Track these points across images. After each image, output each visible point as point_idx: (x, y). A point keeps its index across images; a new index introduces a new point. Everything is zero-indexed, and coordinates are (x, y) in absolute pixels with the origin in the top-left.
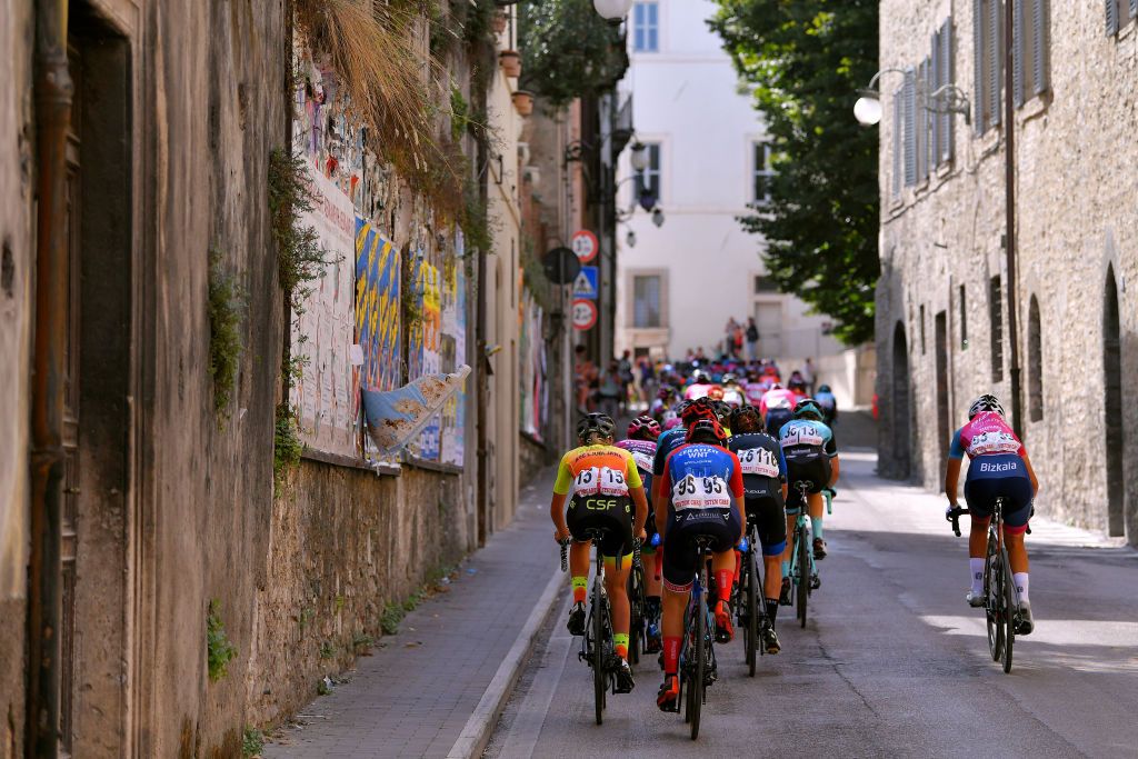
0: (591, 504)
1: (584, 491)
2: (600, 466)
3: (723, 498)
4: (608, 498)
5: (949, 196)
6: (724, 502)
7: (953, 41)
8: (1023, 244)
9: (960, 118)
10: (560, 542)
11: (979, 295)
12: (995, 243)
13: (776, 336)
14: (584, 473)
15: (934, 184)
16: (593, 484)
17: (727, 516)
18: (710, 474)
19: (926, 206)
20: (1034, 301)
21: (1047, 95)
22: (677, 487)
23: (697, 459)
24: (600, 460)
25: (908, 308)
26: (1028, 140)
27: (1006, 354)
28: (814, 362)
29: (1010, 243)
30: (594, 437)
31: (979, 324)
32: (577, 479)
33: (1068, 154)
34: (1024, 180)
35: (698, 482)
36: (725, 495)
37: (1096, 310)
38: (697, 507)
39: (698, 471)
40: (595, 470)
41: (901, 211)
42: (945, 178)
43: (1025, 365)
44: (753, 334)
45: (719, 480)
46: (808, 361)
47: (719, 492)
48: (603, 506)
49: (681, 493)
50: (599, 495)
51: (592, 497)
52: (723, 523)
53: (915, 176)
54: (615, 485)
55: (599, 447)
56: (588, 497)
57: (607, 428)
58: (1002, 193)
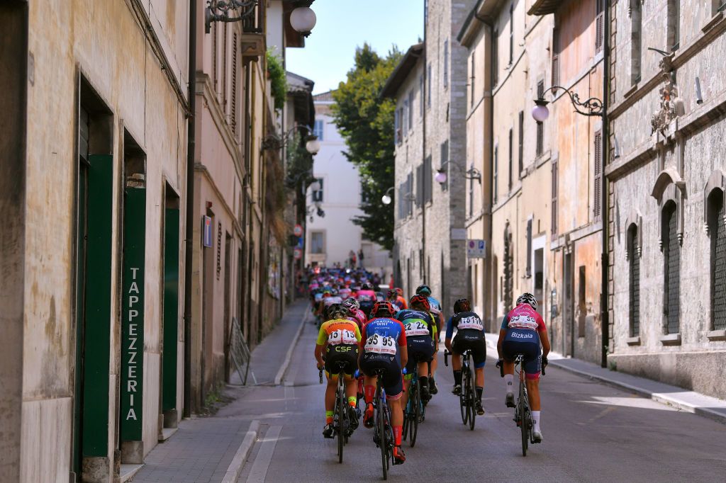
0: (338, 349)
1: (334, 342)
2: (342, 329)
3: (392, 348)
4: (347, 346)
5: (412, 224)
6: (393, 351)
7: (412, 179)
8: (427, 241)
9: (414, 202)
10: (319, 368)
11: (417, 254)
12: (420, 240)
13: (369, 258)
14: (334, 333)
15: (408, 220)
16: (339, 338)
17: (392, 359)
18: (388, 336)
19: (406, 226)
20: (429, 258)
21: (431, 201)
22: (368, 339)
23: (381, 326)
24: (342, 326)
25: (401, 256)
26: (428, 212)
27: (423, 272)
28: (384, 269)
29: (423, 241)
30: (338, 315)
31: (417, 263)
32: (330, 336)
33: (435, 219)
34: (427, 223)
35: (380, 339)
36: (394, 348)
37: (440, 262)
38: (377, 352)
39: (382, 333)
40: (339, 331)
41: (400, 226)
42: (411, 219)
43: (427, 275)
44: (361, 256)
45: (392, 340)
46: (382, 268)
47: (390, 345)
48: (345, 350)
49: (370, 343)
50: (342, 344)
51: (338, 345)
52: (389, 362)
53: (402, 216)
54: (350, 339)
55: (340, 320)
56: (336, 345)
57: (345, 311)
58: (421, 226)
